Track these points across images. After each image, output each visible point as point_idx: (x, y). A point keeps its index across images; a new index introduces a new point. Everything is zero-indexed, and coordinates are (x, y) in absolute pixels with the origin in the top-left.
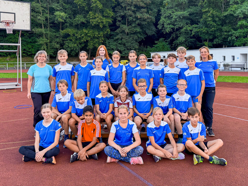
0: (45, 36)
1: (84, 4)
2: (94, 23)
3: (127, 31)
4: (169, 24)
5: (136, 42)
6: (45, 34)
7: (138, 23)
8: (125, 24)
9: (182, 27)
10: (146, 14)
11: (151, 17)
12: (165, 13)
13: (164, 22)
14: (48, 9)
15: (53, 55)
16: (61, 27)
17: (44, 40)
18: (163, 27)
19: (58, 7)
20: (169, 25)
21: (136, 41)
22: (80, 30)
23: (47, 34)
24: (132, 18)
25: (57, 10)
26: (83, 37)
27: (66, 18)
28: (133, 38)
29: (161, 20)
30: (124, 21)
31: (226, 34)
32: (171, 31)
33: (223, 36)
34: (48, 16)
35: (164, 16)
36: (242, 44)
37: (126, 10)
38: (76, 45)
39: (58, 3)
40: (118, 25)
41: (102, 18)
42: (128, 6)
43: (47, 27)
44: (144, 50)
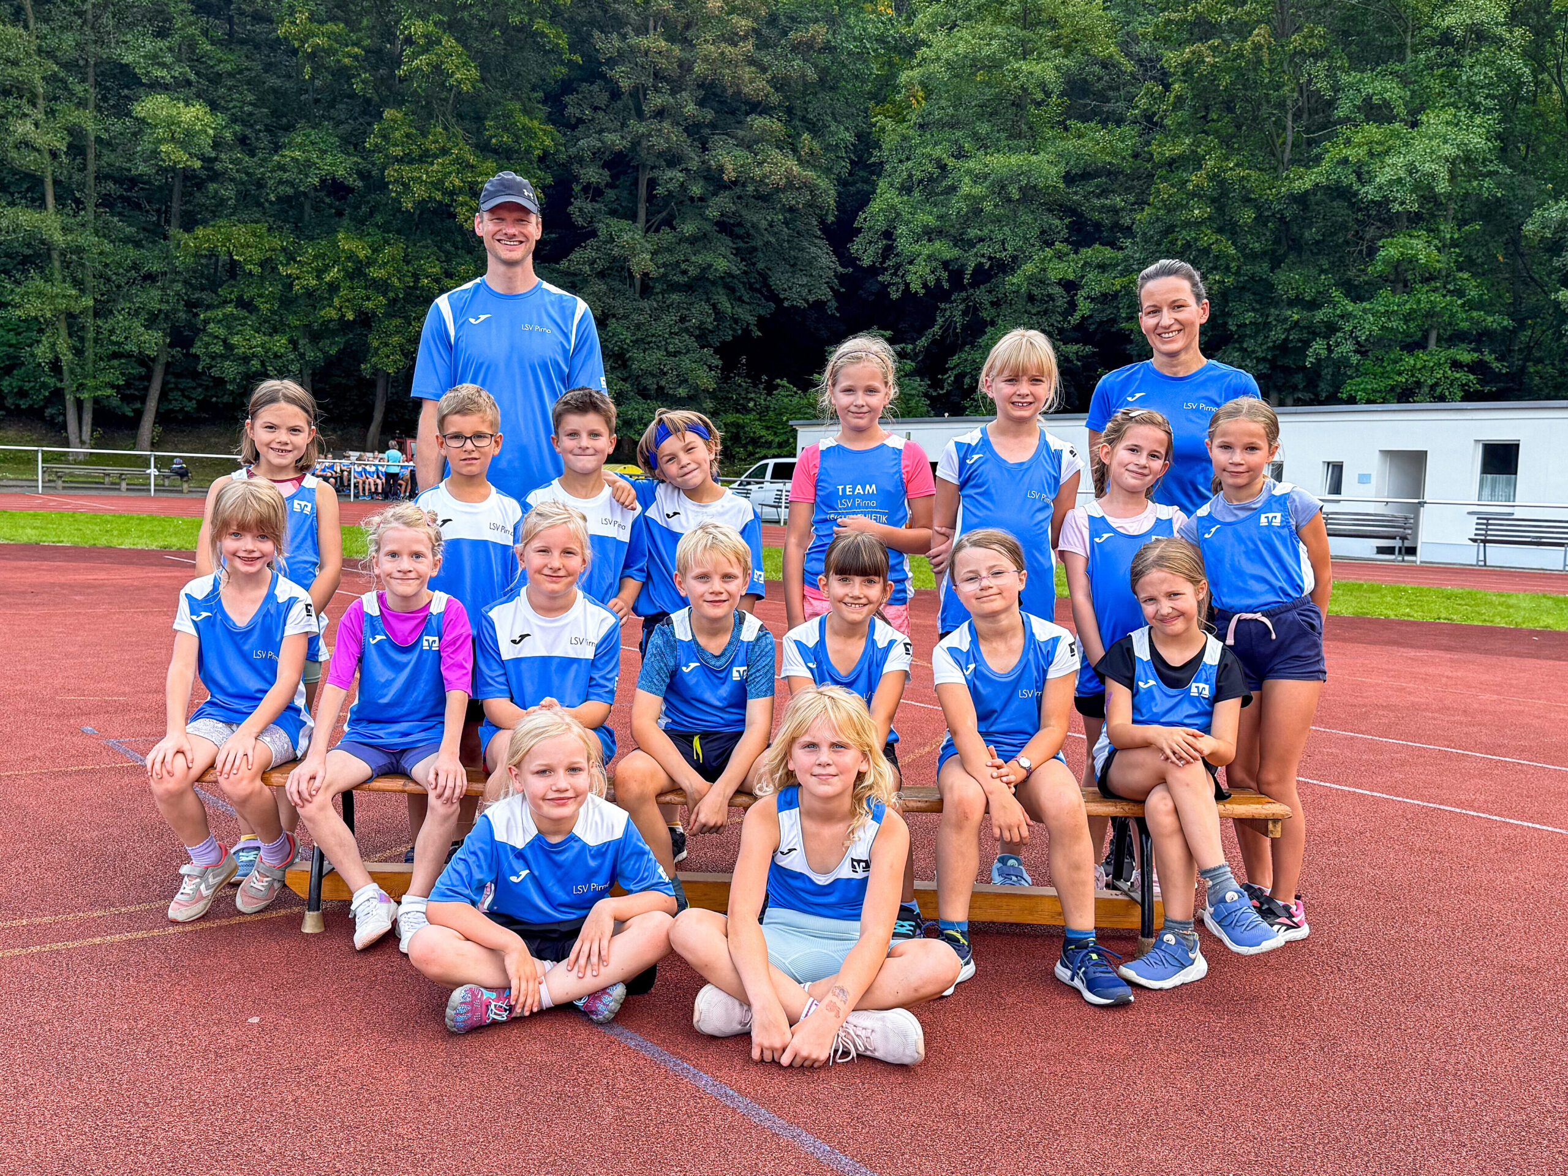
0: (62, 262)
1: (348, 55)
2: (419, 192)
3: (642, 262)
4: (930, 234)
5: (702, 347)
6: (63, 254)
7: (722, 215)
8: (633, 217)
9: (1015, 258)
10: (775, 154)
11: (810, 174)
12: (908, 159)
13: (898, 215)
14: (91, 71)
15: (115, 402)
16: (176, 206)
17: (57, 295)
18: (888, 251)
19: (163, 65)
20: (930, 240)
21: (702, 337)
22: (312, 239)
23: (79, 250)
24: (681, 176)
25: (156, 86)
26: (333, 288)
27: (216, 144)
28: (683, 319)
29: (875, 206)
30: (625, 193)
31: (1296, 317)
32: (938, 280)
33: (1277, 335)
34: (88, 121)
35: (897, 182)
36: (1392, 389)
37: (640, 115)
38: (280, 343)
39: (161, 33)
40: (580, 222)
41: (472, 160)
42: (657, 90)
43: (78, 202)
44: (751, 404)
